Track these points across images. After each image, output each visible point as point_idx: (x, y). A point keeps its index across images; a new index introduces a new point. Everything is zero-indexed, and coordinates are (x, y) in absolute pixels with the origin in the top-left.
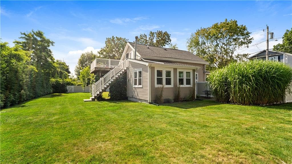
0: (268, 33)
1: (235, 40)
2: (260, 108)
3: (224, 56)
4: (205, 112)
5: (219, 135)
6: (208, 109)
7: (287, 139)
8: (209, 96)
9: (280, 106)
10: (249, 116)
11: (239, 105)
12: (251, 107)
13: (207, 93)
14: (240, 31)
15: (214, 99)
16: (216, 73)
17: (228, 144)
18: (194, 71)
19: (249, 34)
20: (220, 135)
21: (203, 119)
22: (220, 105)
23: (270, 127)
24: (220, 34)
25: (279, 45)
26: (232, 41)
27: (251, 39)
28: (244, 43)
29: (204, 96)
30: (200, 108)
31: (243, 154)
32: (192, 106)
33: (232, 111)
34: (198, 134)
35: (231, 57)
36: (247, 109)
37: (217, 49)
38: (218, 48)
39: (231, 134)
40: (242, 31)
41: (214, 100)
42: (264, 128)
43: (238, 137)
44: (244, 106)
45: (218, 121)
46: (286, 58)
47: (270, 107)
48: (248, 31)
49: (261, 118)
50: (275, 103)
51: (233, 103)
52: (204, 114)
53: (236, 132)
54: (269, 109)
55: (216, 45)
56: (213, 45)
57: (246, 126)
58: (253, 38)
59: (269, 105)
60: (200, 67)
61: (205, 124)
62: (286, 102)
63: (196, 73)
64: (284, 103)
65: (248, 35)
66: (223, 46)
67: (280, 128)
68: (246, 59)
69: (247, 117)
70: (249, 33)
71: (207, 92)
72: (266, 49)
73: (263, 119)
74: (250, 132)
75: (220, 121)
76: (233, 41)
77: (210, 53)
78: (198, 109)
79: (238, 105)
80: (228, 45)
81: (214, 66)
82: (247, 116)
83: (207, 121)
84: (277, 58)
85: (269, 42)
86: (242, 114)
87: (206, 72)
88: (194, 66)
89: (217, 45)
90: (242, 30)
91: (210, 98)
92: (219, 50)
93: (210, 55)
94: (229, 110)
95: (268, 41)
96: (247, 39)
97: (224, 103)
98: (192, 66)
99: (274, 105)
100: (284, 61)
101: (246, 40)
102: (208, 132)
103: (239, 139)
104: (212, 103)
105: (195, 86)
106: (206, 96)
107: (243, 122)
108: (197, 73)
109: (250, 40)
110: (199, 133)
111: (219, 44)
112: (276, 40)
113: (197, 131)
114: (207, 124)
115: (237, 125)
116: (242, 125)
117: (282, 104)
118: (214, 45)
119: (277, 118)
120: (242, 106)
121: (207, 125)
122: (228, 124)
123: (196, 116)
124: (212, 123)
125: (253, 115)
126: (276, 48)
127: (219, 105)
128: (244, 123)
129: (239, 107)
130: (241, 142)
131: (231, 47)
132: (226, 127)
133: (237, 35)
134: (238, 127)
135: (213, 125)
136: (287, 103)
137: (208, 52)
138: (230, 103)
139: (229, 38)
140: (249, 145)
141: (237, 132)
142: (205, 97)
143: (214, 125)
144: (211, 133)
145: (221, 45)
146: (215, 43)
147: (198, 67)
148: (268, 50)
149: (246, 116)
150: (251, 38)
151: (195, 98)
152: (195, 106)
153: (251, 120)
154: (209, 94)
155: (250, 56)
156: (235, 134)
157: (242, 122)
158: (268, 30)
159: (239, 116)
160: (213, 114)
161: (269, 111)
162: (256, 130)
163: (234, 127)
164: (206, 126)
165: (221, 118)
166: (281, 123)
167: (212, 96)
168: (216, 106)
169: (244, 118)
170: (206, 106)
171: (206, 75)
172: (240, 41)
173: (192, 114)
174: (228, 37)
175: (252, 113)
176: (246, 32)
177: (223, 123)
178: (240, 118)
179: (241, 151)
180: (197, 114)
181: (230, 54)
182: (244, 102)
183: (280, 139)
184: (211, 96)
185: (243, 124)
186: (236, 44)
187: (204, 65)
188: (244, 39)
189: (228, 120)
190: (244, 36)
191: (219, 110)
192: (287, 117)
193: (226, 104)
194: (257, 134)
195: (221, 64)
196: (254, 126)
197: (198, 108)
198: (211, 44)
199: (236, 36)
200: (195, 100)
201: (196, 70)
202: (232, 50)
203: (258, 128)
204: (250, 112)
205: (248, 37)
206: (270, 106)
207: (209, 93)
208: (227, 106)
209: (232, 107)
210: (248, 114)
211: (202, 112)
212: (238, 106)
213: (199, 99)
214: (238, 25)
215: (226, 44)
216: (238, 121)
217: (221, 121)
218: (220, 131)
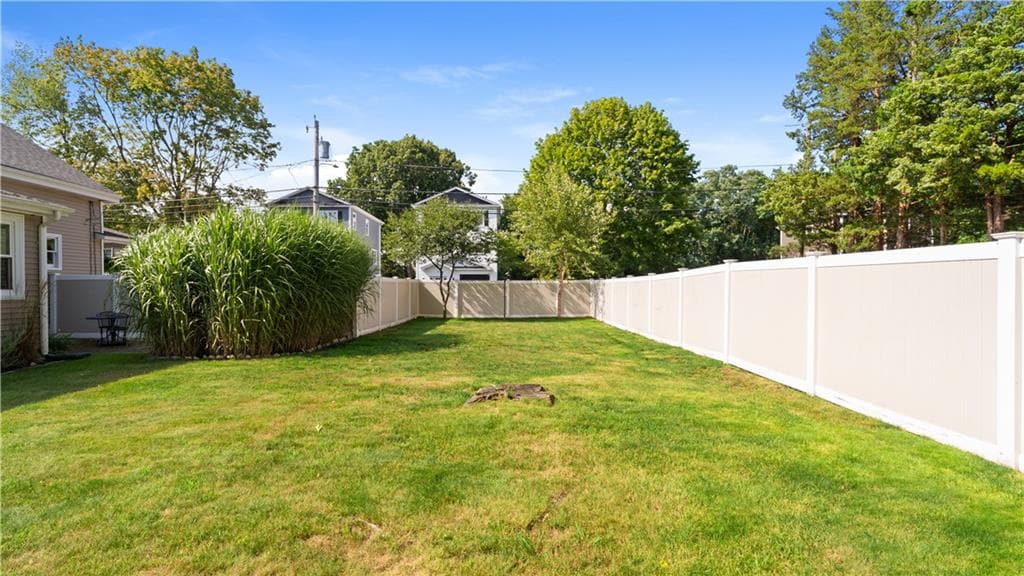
0: (317, 139)
1: (224, 133)
2: (302, 361)
3: (184, 181)
4: (98, 414)
5: (163, 509)
6: (114, 394)
7: (373, 445)
8: (121, 334)
9: (347, 347)
10: (275, 395)
11: (241, 359)
12: (277, 361)
13: (111, 323)
14: (242, 108)
15: (144, 345)
16: (155, 244)
17: (203, 538)
18: (34, 222)
19: (268, 128)
20: (167, 511)
21: (83, 452)
22: (168, 370)
23: (332, 419)
24: (168, 95)
25: (339, 181)
26: (213, 133)
27: (274, 146)
28: (252, 152)
29: (97, 335)
30: (70, 399)
31: (265, 556)
32: (16, 394)
33: (216, 387)
34: (41, 553)
35: (211, 189)
36: (267, 371)
37: (156, 150)
38: (162, 145)
39: (218, 484)
40: (250, 112)
41: (145, 349)
42: (318, 428)
43: (244, 489)
44: (256, 362)
45: (158, 442)
46: (355, 220)
47: (325, 356)
48: (265, 116)
49: (307, 395)
50: (336, 341)
51: (218, 357)
52: (90, 427)
53: (234, 470)
54: (323, 361)
55: (154, 133)
56: (139, 127)
57: (268, 437)
58: (279, 143)
59: (323, 349)
60: (73, 210)
61: (92, 478)
62: (359, 334)
63: (45, 235)
64: (355, 339)
65: (265, 130)
66: (182, 143)
67: (355, 414)
68: (258, 204)
69: (268, 401)
70: (270, 125)
71: (112, 318)
72: (312, 184)
73: (311, 395)
74: (283, 453)
75: (170, 442)
76: (217, 136)
77: (127, 157)
78: (55, 403)
79: (236, 358)
80: (200, 145)
81: (143, 214)
82: (269, 397)
83: (104, 456)
84: (336, 215)
85: (320, 168)
86: (250, 392)
87: (106, 234)
88: (35, 200)
89: (159, 134)
90: (248, 107)
91: (124, 343)
92: (166, 155)
93: (123, 165)
94: (203, 385)
95: (317, 161)
96: (263, 142)
97: (187, 361)
98: (24, 198)
99: (333, 346)
100: (350, 226)
101: (259, 144)
102: (108, 513)
103: (246, 496)
104: (131, 366)
105: (39, 297)
106: (104, 335)
107: (257, 422)
108: (52, 236)
109: (273, 149)
110: (51, 540)
111: (165, 131)
112: (335, 166)
113: (42, 532)
114: (105, 471)
115: (238, 440)
116: (255, 436)
117: (350, 341)
118: (144, 129)
119: (345, 385)
120: (250, 363)
121: (106, 477)
122: (202, 445)
123: (40, 444)
124: (130, 460)
125: (285, 390)
126: (333, 186)
127: (165, 367)
128: (261, 427)
129: (239, 368)
130: (253, 510)
131: (212, 156)
132: (197, 463)
133: (232, 120)
134: (237, 447)
135: (137, 470)
136: (360, 337)
137: (118, 154)
138: (208, 355)
139: (203, 123)
140: (281, 509)
141: (238, 468)
142: (101, 344)
143: (141, 465)
144: (123, 518)
145: (175, 141)
146: (148, 125)
147: (62, 210)
148: (316, 187)
149: (266, 397)
150: (275, 142)
151: (40, 351)
152: (43, 392)
153: (280, 409)
154: (119, 329)
155: (271, 197)
156: (230, 481)
157: (254, 425)
158: (317, 132)
159: (242, 400)
160: (139, 416)
161: (325, 367)
162: (296, 441)
163: (227, 452)
164: (97, 486)
165: (176, 425)
166: (356, 397)
167: (135, 335)
168: (150, 377)
169: (256, 407)
170: (103, 382)
171: (106, 245)
172: (241, 141)
173: (17, 440)
174: (200, 117)
175: (281, 383)
176: (261, 118)
177: (181, 444)
178: (247, 408)
179: (257, 551)
180: (49, 432)
181: (209, 180)
182: (257, 347)
183: (359, 450)
184: (131, 336)
185: (256, 430)
186: (226, 149)
187: (92, 203)
188: (255, 138)
189: (203, 427)
190: (254, 129)
191: (165, 394)
192: (364, 379)
193: (192, 360)
194: (302, 456)
195: (172, 210)
196: (291, 427)
197: (55, 399)
198: (130, 122)
199: (228, 121)
200: (41, 359)
201: (44, 220)
202: (213, 164)
203: (300, 434)
204: (276, 380)
205: (266, 138)
206: (325, 352)
207: (118, 323)
208: (198, 368)
209: (217, 369)
210: (272, 389)
211: (79, 418)
212: (238, 365)
213: (67, 353)
214: (236, 88)
215: (192, 138)
216: (241, 423)
217: (173, 438)
218: (171, 491)
